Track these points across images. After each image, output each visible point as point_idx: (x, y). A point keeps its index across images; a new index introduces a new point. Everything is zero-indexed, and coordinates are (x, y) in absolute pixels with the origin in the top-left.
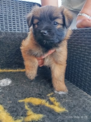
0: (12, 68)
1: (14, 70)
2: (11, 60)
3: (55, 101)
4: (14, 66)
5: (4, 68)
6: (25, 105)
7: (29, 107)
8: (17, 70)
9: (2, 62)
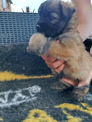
0: (36, 75)
1: (38, 76)
2: (36, 68)
3: (87, 106)
4: (38, 73)
5: (30, 76)
6: (62, 110)
7: (67, 112)
8: (41, 77)
9: (28, 70)
